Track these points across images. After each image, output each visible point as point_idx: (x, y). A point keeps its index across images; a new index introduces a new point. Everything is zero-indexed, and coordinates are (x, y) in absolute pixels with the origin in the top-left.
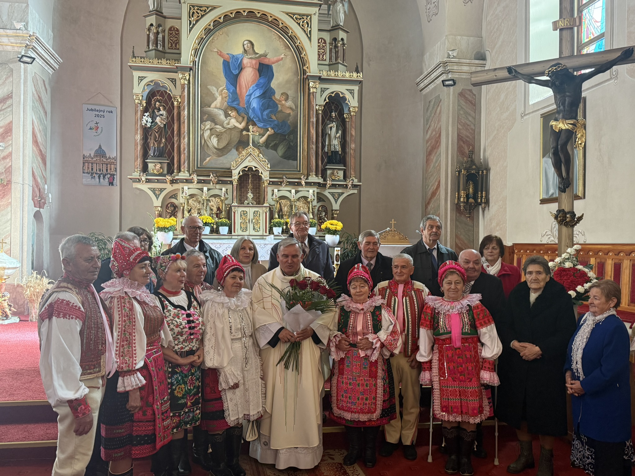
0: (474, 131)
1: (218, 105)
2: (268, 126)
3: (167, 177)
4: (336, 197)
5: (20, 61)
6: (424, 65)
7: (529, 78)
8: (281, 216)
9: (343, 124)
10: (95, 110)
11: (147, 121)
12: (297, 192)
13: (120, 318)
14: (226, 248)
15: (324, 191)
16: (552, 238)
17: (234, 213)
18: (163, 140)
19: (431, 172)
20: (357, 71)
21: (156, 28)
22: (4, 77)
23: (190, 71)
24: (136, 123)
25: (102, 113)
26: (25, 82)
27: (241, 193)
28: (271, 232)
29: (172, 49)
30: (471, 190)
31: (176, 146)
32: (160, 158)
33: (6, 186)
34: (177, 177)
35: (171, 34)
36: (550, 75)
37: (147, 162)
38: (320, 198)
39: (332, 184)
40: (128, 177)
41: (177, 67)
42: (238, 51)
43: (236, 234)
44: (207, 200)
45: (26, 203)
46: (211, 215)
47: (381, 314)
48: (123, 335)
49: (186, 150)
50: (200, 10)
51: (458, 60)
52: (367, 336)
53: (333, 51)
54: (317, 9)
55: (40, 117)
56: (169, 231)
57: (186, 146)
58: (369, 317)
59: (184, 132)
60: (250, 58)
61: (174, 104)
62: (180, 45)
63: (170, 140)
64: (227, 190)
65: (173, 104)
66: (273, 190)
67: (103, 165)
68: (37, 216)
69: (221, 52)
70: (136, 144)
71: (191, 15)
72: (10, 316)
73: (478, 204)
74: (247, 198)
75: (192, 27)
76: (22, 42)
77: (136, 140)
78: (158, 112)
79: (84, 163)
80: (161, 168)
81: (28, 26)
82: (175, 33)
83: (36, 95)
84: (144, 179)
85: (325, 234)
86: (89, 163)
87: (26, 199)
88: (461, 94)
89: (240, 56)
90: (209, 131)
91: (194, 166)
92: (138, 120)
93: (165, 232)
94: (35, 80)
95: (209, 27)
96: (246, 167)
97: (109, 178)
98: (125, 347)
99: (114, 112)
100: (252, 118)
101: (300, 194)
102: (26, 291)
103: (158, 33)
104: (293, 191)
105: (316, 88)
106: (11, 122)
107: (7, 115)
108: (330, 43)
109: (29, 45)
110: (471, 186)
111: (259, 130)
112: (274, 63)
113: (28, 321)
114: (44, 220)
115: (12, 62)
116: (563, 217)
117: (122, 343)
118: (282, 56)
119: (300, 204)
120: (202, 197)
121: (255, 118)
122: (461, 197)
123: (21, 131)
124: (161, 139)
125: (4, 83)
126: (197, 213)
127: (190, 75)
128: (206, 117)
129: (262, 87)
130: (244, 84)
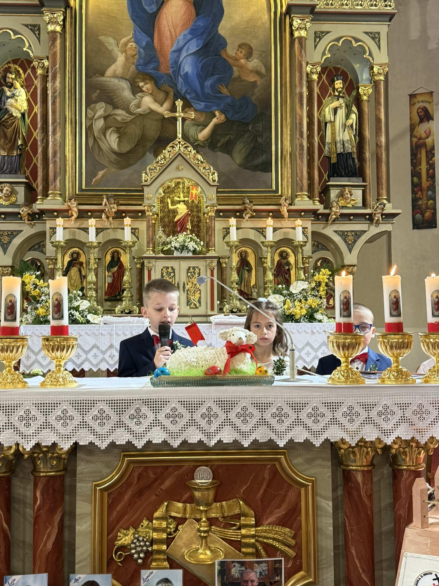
1: (119, 72)
2: (214, 108)
4: (350, 239)
17: (149, 272)
18: (20, 143)
23: (65, 9)
32: (14, 175)
38: (318, 243)
61: (37, 73)
64: (135, 229)
66: (227, 227)
78: (9, 90)
90: (102, 121)
96: (171, 181)
100: (183, 92)
105: (305, 29)
111: (197, 115)
121: (189, 94)
124: (15, 140)
127: (65, 17)
128: (96, 94)
129: (202, 34)
130: (167, 29)
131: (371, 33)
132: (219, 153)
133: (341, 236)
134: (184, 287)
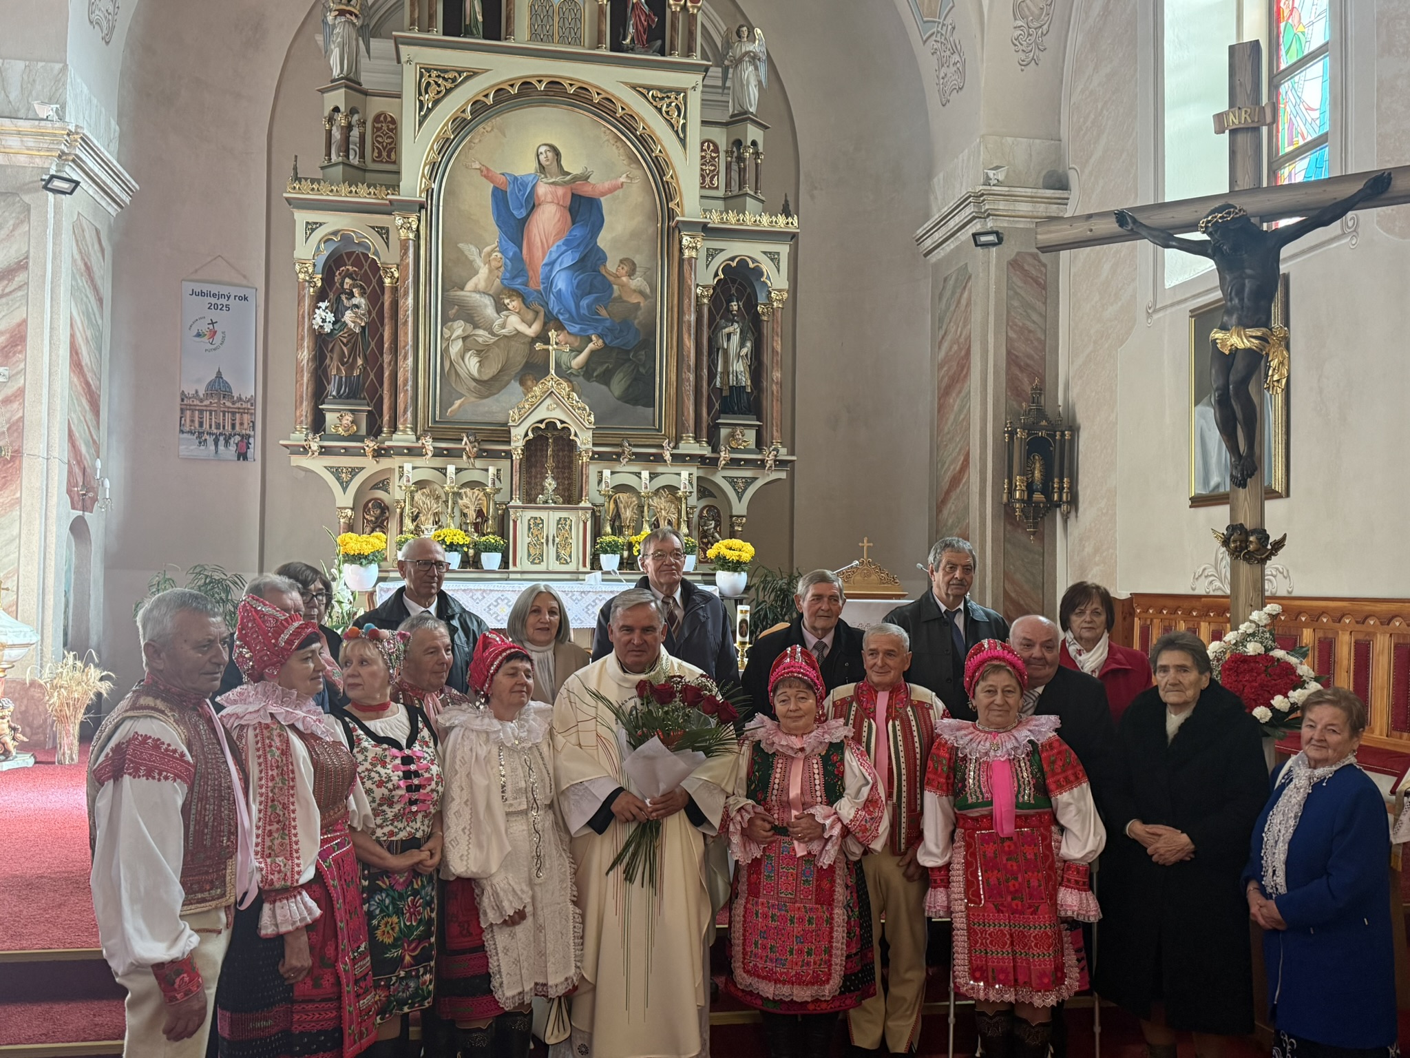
0: (1043, 343)
1: (482, 285)
2: (591, 332)
3: (367, 442)
4: (742, 487)
5: (45, 187)
6: (932, 198)
7: (1162, 235)
8: (617, 531)
9: (754, 327)
10: (209, 294)
11: (324, 321)
12: (653, 476)
13: (261, 772)
14: (496, 601)
15: (715, 473)
16: (1218, 584)
17: (515, 522)
18: (360, 362)
19: (948, 433)
20: (787, 212)
21: (346, 116)
22: (11, 222)
23: (420, 211)
24: (300, 323)
25: (224, 301)
26: (57, 234)
27: (530, 477)
28: (596, 565)
29: (381, 162)
30: (1037, 474)
31: (386, 374)
32: (352, 401)
33: (9, 462)
34: (387, 444)
35: (379, 129)
36: (1210, 230)
37: (323, 409)
38: (705, 489)
39: (732, 459)
40: (281, 442)
41: (391, 201)
42: (525, 167)
43: (518, 568)
44: (454, 493)
45: (54, 500)
46: (464, 527)
47: (842, 760)
48: (269, 810)
49: (410, 383)
50: (444, 78)
51: (1007, 189)
52: (812, 811)
53: (735, 167)
54: (698, 78)
55: (87, 309)
56: (370, 563)
57: (409, 375)
58: (816, 766)
59: (407, 344)
60: (553, 183)
61: (383, 283)
62: (398, 155)
63: (374, 361)
64: (498, 470)
65: (381, 282)
66: (601, 473)
67: (224, 416)
68: (78, 529)
69: (488, 169)
70: (299, 371)
71: (422, 89)
72: (14, 752)
73: (1053, 506)
74: (543, 488)
75: (426, 116)
76: (52, 146)
77: (298, 362)
78: (348, 299)
79: (182, 411)
80: (352, 422)
81: (64, 113)
82: (388, 128)
83: (80, 262)
84: (315, 446)
85: (715, 569)
86: (193, 411)
87: (54, 491)
88: (1015, 264)
89: (531, 178)
90: (460, 342)
91: (426, 418)
92: (303, 318)
93: (361, 564)
94: (78, 231)
95: (463, 115)
96: (541, 422)
97: (237, 444)
98: (276, 835)
99: (251, 299)
100: (555, 313)
101: (660, 482)
102: (51, 696)
103: (349, 127)
104: (645, 475)
105: (695, 248)
106: (25, 321)
107: (15, 307)
108: (727, 152)
109: (69, 154)
110: (1038, 465)
111: (571, 339)
112: (603, 194)
113: (54, 763)
114: (93, 537)
115: (29, 191)
116: (1241, 542)
117: (268, 828)
118: (623, 179)
119: (660, 503)
120: (443, 487)
121: (562, 314)
122: (1015, 490)
123: (47, 342)
124: (355, 360)
125: (9, 236)
126: (431, 521)
127: (419, 221)
128: (454, 311)
129: (579, 245)
130: (538, 239)
131: (770, 253)
132: (595, 384)
133: (730, 483)
134: (554, 540)
